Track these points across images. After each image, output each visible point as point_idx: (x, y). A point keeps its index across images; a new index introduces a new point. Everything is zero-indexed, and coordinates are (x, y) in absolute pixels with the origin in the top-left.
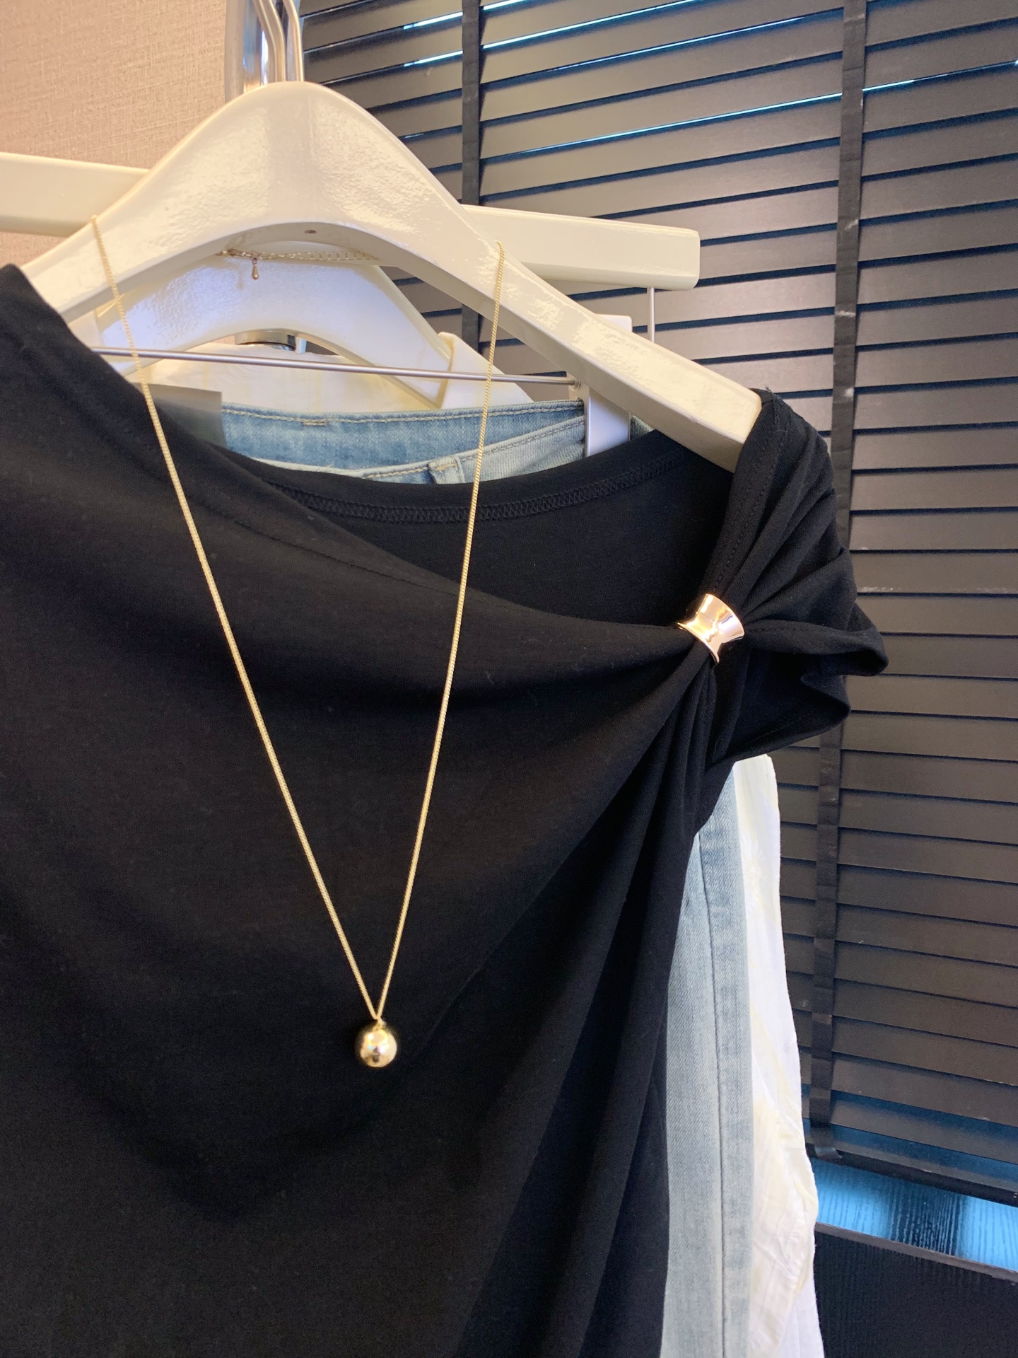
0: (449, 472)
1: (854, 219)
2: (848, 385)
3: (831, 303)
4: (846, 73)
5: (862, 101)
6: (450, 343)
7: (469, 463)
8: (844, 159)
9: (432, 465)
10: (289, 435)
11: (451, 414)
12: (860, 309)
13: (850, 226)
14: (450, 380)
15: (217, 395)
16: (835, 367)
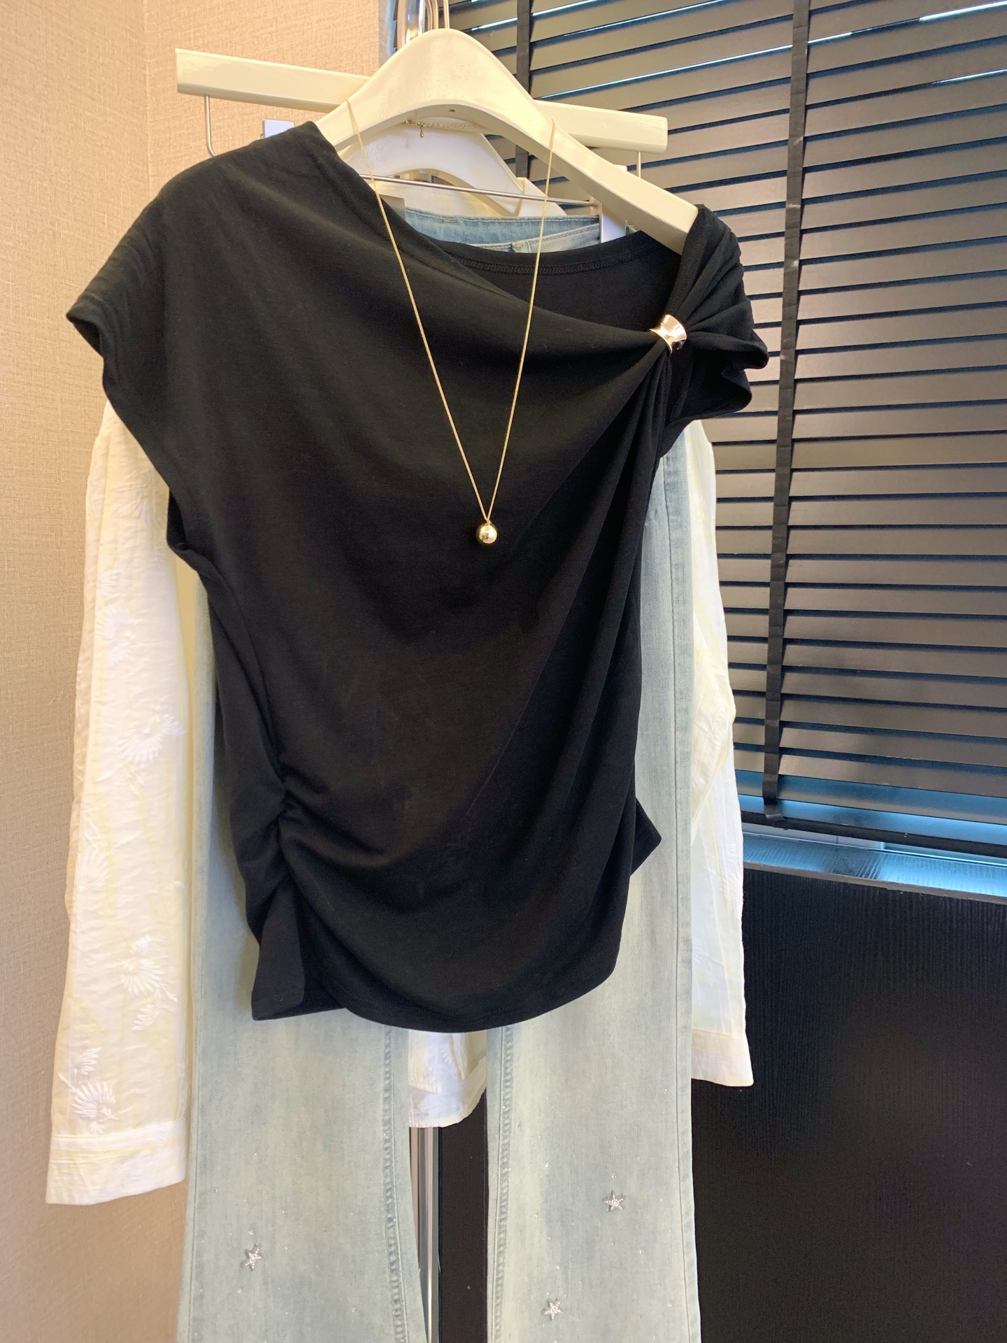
0: (522, 247)
1: (800, 137)
2: (794, 258)
3: (784, 199)
4: (796, 30)
5: (806, 50)
6: (523, 183)
7: (534, 245)
8: (794, 93)
9: (514, 244)
10: (436, 225)
11: (523, 219)
12: (804, 202)
13: (797, 142)
14: (524, 200)
15: (401, 200)
16: (786, 245)
